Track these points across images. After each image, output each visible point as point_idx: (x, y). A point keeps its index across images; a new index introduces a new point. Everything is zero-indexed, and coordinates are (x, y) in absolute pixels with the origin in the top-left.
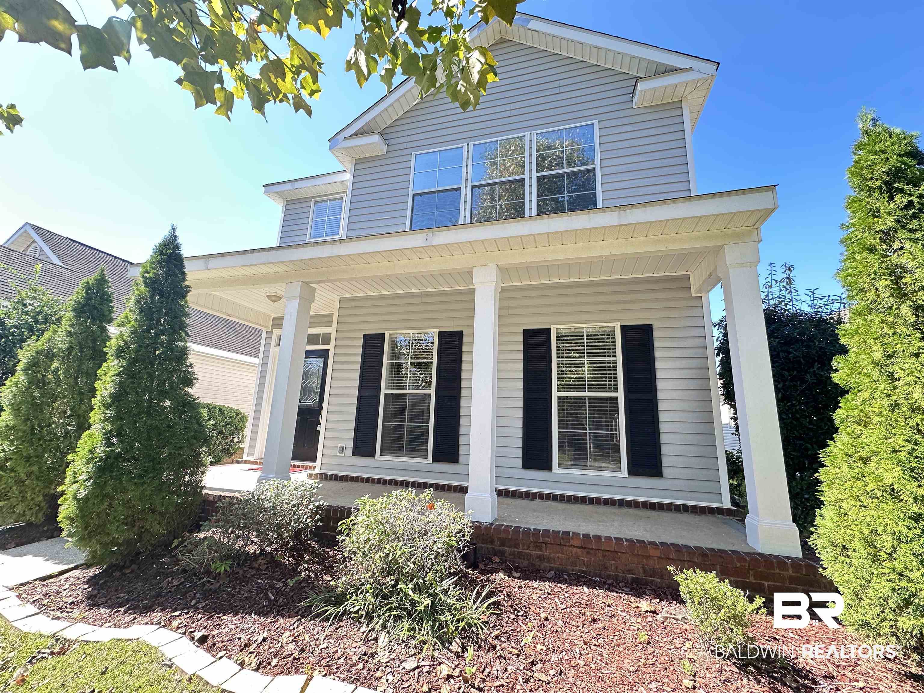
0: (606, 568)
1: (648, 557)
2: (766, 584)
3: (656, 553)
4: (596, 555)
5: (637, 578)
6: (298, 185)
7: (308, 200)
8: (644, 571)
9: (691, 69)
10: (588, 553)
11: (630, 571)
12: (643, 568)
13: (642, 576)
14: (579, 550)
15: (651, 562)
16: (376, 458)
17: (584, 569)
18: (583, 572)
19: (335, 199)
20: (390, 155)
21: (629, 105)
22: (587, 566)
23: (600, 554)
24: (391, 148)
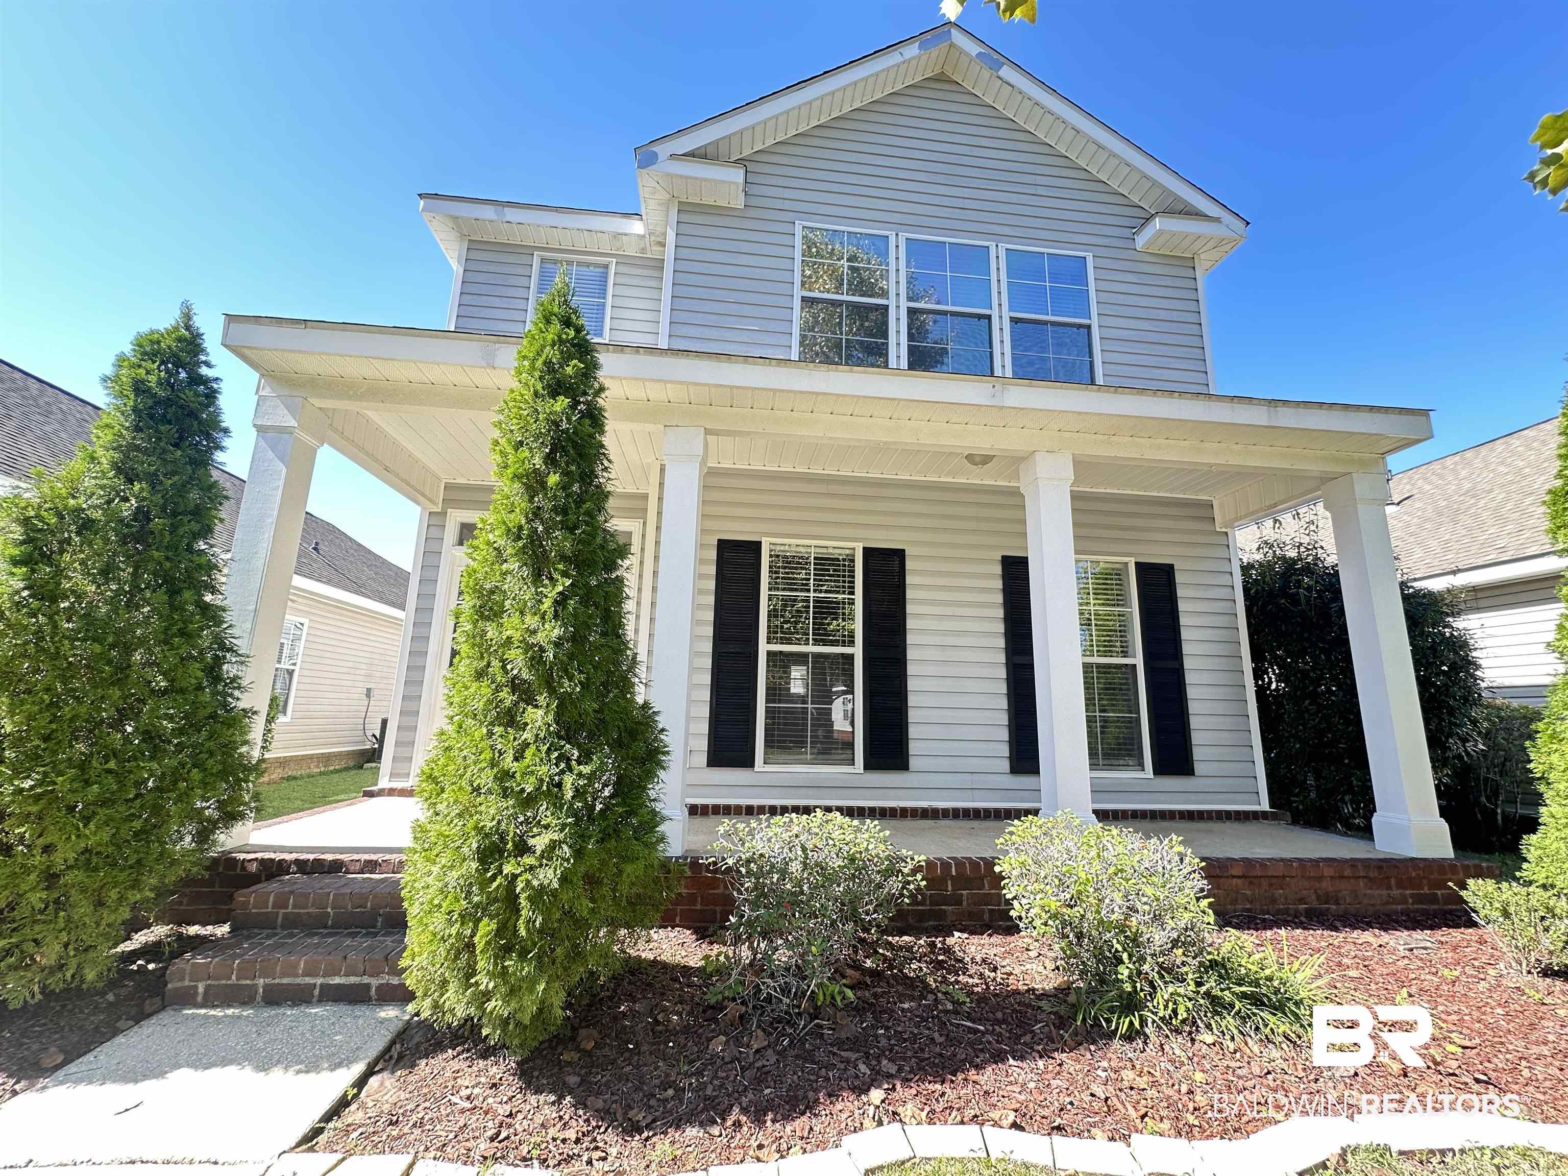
0: (1274, 901)
1: (1320, 878)
2: (1439, 892)
3: (1328, 872)
4: (1260, 885)
5: (1311, 909)
6: (511, 214)
7: (529, 250)
8: (1318, 898)
9: (1218, 220)
10: (1251, 883)
11: (1302, 901)
12: (1316, 892)
13: (1315, 905)
14: (1239, 881)
15: (1324, 884)
16: (756, 769)
17: (1248, 906)
18: (1249, 910)
19: (588, 265)
20: (752, 213)
21: (1128, 244)
22: (1251, 902)
23: (1265, 883)
24: (753, 201)
